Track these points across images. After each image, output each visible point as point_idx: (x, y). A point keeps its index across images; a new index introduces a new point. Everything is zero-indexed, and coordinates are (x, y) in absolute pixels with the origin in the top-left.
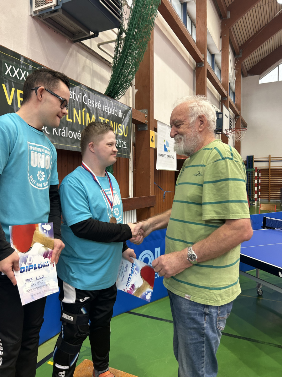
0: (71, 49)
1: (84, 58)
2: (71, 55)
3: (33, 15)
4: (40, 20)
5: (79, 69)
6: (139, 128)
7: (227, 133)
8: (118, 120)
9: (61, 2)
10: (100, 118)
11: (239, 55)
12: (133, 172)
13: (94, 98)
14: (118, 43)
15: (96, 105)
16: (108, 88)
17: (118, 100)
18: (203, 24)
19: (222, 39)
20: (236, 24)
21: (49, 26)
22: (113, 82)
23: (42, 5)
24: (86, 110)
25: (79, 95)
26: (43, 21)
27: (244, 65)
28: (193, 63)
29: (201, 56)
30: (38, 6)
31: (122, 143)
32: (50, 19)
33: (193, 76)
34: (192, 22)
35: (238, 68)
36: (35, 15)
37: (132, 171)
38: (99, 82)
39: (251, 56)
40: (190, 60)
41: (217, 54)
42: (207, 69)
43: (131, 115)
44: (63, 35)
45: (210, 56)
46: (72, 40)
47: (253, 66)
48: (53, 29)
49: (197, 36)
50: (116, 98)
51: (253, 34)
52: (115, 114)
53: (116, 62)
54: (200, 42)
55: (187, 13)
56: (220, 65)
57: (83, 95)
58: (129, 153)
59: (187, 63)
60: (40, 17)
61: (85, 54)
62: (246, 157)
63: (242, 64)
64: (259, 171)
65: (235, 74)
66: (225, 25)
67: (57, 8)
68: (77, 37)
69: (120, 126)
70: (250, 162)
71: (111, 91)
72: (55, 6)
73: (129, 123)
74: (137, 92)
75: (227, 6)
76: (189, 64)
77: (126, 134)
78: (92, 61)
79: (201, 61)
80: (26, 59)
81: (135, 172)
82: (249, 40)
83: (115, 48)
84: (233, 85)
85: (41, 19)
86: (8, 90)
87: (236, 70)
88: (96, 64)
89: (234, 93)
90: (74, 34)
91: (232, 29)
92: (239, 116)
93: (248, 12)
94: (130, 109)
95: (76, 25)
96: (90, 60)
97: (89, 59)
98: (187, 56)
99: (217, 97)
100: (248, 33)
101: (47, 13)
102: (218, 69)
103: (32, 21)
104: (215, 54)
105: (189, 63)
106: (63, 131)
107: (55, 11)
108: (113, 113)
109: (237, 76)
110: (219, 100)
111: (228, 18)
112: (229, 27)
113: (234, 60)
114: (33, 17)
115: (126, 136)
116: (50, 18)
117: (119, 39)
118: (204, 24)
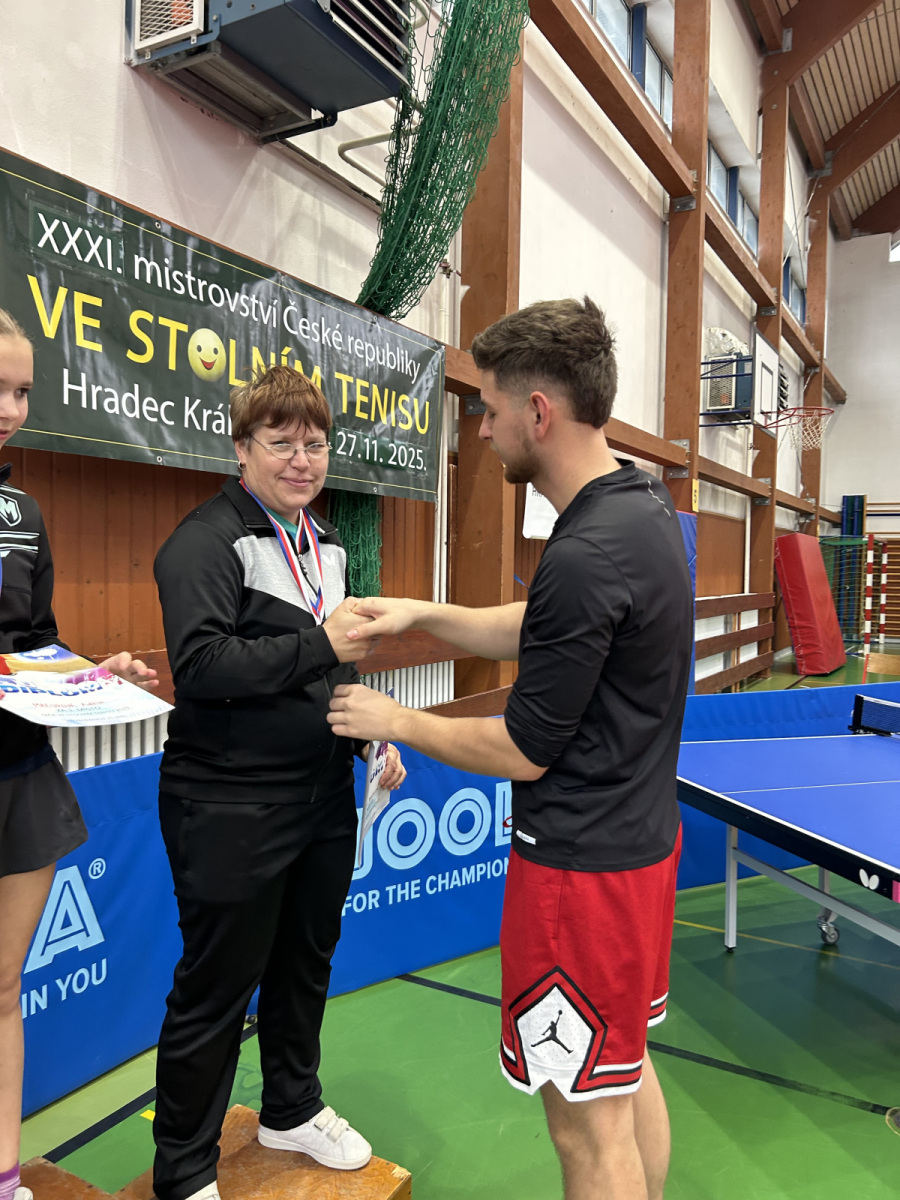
0: (254, 164)
1: (297, 191)
2: (254, 181)
3: (135, 62)
4: (157, 77)
5: (280, 225)
6: (471, 408)
7: (769, 422)
8: (399, 384)
9: (216, 21)
10: (337, 375)
11: (821, 168)
12: (447, 543)
13: (318, 317)
14: (398, 143)
15: (324, 335)
16: (369, 284)
17: (401, 321)
18: (697, 72)
19: (764, 117)
20: (814, 69)
21: (185, 94)
22: (381, 264)
23: (160, 30)
24: (294, 352)
25: (272, 305)
26: (167, 79)
27: (839, 202)
28: (661, 197)
29: (688, 177)
30: (148, 34)
31: (410, 453)
32: (188, 74)
33: (659, 239)
34: (664, 66)
35: (818, 212)
36: (141, 61)
37: (445, 540)
38: (343, 265)
39: (862, 171)
40: (650, 190)
41: (747, 168)
42: (707, 216)
43: (442, 368)
44: (228, 121)
45: (724, 173)
46: (256, 135)
47: (872, 203)
48: (197, 102)
49: (674, 110)
50: (393, 314)
51: (870, 101)
52: (389, 365)
53: (393, 202)
54: (684, 129)
55: (644, 36)
56: (757, 202)
57: (286, 304)
58: (432, 484)
59: (641, 200)
60: (157, 68)
61: (301, 176)
62: (840, 501)
63: (833, 199)
64: (880, 547)
65: (810, 229)
66: (776, 73)
67: (205, 40)
68: (272, 125)
69: (403, 401)
70: (853, 516)
71: (375, 293)
72: (199, 35)
73: (434, 390)
74: (468, 292)
75: (784, 14)
76: (646, 205)
77: (422, 427)
78: (321, 200)
79: (687, 193)
80: (104, 200)
81: (454, 544)
82: (856, 121)
83: (388, 159)
84: (800, 267)
85: (160, 74)
86: (47, 296)
87: (813, 217)
88: (335, 208)
89: (802, 292)
90: (262, 118)
91: (797, 85)
92: (815, 366)
93: (854, 31)
94: (440, 348)
95: (266, 91)
96: (315, 196)
97: (311, 194)
98: (640, 177)
99: (741, 307)
100: (852, 99)
101: (177, 54)
102: (749, 216)
103: (132, 81)
104: (741, 166)
105: (645, 198)
106: (219, 418)
107: (202, 49)
108: (381, 360)
109: (815, 236)
110: (749, 317)
111: (785, 50)
112: (788, 80)
113: (807, 184)
114: (136, 69)
115: (423, 431)
116: (186, 69)
117: (398, 132)
118: (700, 73)
